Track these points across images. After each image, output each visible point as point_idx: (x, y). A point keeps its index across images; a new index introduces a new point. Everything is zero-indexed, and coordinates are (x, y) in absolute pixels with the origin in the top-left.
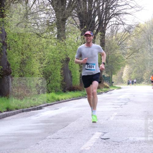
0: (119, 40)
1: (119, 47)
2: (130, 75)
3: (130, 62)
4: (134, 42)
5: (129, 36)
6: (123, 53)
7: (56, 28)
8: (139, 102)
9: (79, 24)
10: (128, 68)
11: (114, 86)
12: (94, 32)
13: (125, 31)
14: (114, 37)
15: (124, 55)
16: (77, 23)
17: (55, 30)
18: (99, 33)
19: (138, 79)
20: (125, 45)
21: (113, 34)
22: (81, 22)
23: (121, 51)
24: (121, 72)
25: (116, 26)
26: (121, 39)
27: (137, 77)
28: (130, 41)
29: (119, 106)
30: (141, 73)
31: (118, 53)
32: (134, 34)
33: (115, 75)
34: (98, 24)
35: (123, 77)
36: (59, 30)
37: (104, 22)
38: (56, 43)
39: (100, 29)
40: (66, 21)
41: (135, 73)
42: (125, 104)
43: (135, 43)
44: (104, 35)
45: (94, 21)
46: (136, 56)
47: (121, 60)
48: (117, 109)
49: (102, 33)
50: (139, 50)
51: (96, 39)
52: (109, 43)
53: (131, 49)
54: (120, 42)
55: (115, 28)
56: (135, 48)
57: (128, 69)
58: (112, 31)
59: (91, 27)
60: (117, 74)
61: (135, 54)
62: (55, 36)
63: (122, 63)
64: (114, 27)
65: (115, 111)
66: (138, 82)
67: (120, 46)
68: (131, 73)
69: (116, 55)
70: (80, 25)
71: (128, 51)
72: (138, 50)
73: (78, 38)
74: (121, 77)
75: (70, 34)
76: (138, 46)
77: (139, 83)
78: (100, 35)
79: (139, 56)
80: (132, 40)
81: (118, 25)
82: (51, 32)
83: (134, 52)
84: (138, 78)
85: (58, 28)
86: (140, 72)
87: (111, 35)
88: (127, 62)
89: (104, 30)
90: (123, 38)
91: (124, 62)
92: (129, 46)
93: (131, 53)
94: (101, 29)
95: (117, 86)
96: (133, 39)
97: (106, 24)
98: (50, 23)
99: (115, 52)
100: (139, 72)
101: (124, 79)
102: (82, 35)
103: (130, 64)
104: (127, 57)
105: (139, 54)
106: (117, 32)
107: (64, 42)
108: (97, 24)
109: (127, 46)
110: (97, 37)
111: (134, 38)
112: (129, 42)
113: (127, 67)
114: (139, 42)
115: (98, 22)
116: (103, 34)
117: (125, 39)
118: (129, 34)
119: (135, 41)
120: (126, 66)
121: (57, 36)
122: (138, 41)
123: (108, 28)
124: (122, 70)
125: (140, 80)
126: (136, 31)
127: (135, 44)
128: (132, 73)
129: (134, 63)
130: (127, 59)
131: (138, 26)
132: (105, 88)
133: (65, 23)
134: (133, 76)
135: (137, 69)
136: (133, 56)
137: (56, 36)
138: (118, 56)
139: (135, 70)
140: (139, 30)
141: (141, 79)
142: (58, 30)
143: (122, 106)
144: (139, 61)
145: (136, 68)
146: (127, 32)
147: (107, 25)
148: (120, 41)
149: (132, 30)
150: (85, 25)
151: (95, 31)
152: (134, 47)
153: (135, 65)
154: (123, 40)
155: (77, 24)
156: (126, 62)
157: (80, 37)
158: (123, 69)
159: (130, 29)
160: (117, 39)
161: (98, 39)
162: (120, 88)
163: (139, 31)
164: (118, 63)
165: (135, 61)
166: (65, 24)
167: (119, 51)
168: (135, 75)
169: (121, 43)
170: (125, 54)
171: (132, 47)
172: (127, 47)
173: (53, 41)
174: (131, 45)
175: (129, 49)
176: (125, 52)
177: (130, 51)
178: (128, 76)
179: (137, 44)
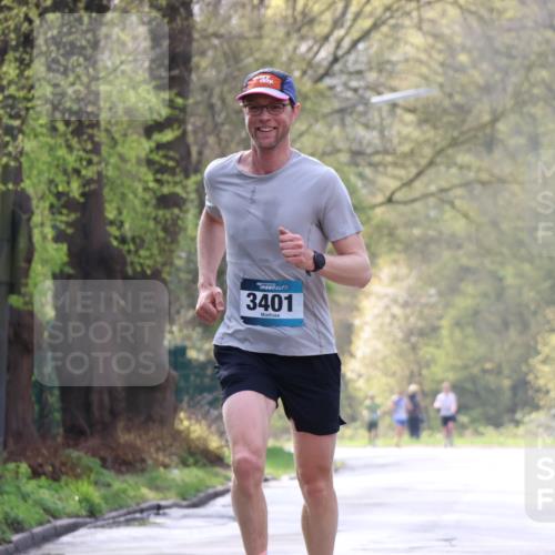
1: (321, 94)
2: (414, 348)
3: (417, 232)
4: (451, 50)
6: (355, 153)
10: (399, 290)
15: (368, 172)
19: (488, 390)
23: (336, 130)
26: (336, 24)
27: (476, 370)
28: (417, 39)
30: (513, 334)
41: (458, 334)
43: (463, 58)
46: (471, 175)
50: (502, 126)
52: (233, 57)
53: (427, 115)
54: (329, 48)
56: (462, 110)
57: (403, 296)
61: (463, 158)
66: (492, 412)
67: (328, 82)
68: (421, 333)
71: (406, 129)
72: (495, 120)
76: (487, 89)
77: (498, 425)
79: (502, 181)
80: (437, 36)
83: (454, 143)
84: (491, 380)
86: (506, 324)
90: (357, 15)
92: (407, 90)
93: (428, 152)
96: (447, 20)
100: (495, 320)
101: (361, 383)
103: (419, 250)
104: (393, 184)
105: (499, 163)
109: (395, 83)
111: (453, 12)
112: (411, 51)
113: (395, 279)
117: (375, 26)
119: (469, 43)
120: (385, 269)
122: (490, 39)
125: (507, 396)
127: (461, 69)
128: (435, 329)
129: (454, 243)
130: (390, 200)
132: (185, 464)
134: (443, 359)
135: (485, 295)
139: (463, 303)
141: (514, 388)
144: (495, 224)
145: (469, 288)
152: (458, 98)
153: (465, 261)
156: (379, 228)
160: (301, 23)
165: (459, 226)
167: (319, 127)
168: (461, 347)
169: (336, 60)
170: (377, 159)
171: (435, 93)
172: (388, 96)
174: (426, 78)
175: (409, 117)
176: (370, 137)
177: (416, 134)
178: (401, 354)
179: (485, 66)
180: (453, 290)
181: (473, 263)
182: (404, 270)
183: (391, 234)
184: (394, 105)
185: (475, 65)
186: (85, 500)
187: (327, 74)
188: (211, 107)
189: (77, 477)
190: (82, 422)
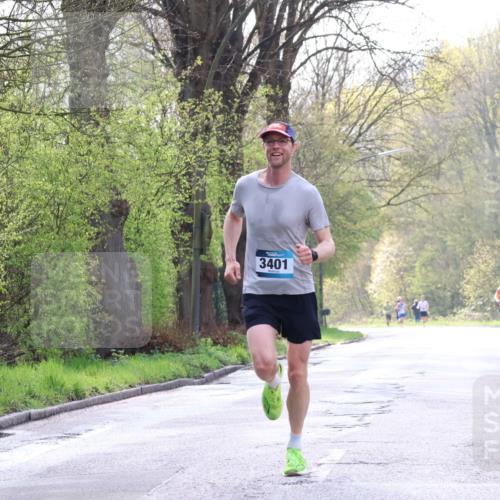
0: (352, 120)
1: (353, 152)
2: (402, 277)
3: (402, 219)
4: (418, 129)
5: (395, 103)
6: (371, 181)
7: (66, 67)
8: (443, 401)
9: (169, 47)
10: (393, 249)
11: (331, 326)
12: (241, 83)
13: (381, 81)
14: (330, 107)
15: (377, 190)
16: (163, 45)
17: (61, 76)
18: (262, 91)
19: (439, 297)
20: (378, 142)
21: (324, 95)
22: (180, 38)
23: (361, 169)
24: (361, 264)
25: (340, 59)
26: (360, 117)
27: (433, 288)
28: (401, 123)
29: (353, 421)
30: (451, 269)
31: (346, 177)
32: (421, 94)
33: (337, 278)
34: (255, 49)
35: (370, 288)
36: (79, 74)
37: (282, 40)
38: (65, 133)
39: (264, 72)
40: (112, 35)
41: (423, 269)
42: (382, 411)
43: (424, 132)
44: (285, 99)
45: (236, 37)
46: (429, 191)
47: (363, 209)
48: (345, 431)
49: (274, 87)
50: (443, 166)
51: (247, 116)
52: (309, 134)
53: (406, 161)
54: (356, 129)
55: (333, 64)
56: (424, 158)
57: (396, 252)
58: (321, 81)
59: (224, 61)
60: (347, 274)
61: (425, 182)
62: (61, 99)
63: (365, 223)
64: (328, 60)
65: (337, 443)
66: (441, 309)
67: (356, 145)
68: (406, 270)
69: (339, 186)
70: (176, 55)
71: (396, 169)
72: (440, 163)
73: (164, 111)
74: (363, 285)
75: (130, 93)
76: (436, 147)
77: (444, 315)
78: (264, 101)
79: (444, 193)
80: (410, 122)
81: (347, 50)
82: (42, 86)
83: (420, 175)
84: (441, 292)
85: (73, 67)
86: (448, 265)
87: (317, 97)
88: (388, 220)
89: (286, 74)
90: (371, 112)
91: (376, 219)
92: (397, 148)
93: (407, 179)
94: (271, 69)
95: (344, 328)
96: (415, 113)
97: (292, 49)
98: (39, 41)
99: (333, 175)
100: (442, 262)
101: (375, 295)
102: (182, 97)
103: (403, 228)
104: (390, 196)
105: (443, 184)
106: (341, 84)
107: (104, 129)
108: (252, 46)
109: (389, 145)
110: (251, 108)
111: (418, 110)
112: (398, 130)
113: (391, 243)
114: (441, 129)
115: (256, 40)
116: (280, 94)
117: (379, 117)
118: (395, 93)
119: (426, 125)
120: (387, 238)
121: (72, 101)
122: (437, 122)
123: (302, 64)
124: (366, 254)
125: (448, 301)
126: (427, 79)
127: (423, 138)
128: (413, 268)
129: (421, 224)
130: (388, 204)
131: (436, 58)
133: (108, 42)
134: (417, 283)
135: (437, 250)
136: (414, 192)
137: (67, 100)
138: (349, 193)
139: (426, 254)
140: (442, 73)
141: (453, 297)
142: (73, 76)
143: (367, 419)
144: (441, 215)
145: (428, 247)
146: (386, 83)
147: (295, 51)
148: (355, 124)
149: (409, 74)
150: (196, 53)
151: (244, 79)
152: (421, 152)
153: (426, 234)
154: (369, 121)
155: (159, 50)
156: (383, 218)
157: (174, 104)
158: (371, 249)
159: (402, 69)
160: (342, 117)
161: (255, 113)
162: (357, 338)
163: (440, 78)
164: (350, 225)
165: (423, 216)
166: (106, 47)
167: (352, 168)
168: (425, 276)
169: (360, 135)
170: (381, 183)
171: (410, 150)
172: (386, 152)
173: (51, 127)
174: (405, 143)
175: (397, 162)
176: (378, 173)
177: (401, 171)
178: (395, 281)
179: (435, 136)
180: (421, 248)
181: (431, 235)
182: (396, 239)
183: (389, 221)
184: (390, 156)
185: (429, 136)
186: (240, 356)
187: (355, 142)
188: (298, 159)
189: (236, 344)
190: (237, 317)
